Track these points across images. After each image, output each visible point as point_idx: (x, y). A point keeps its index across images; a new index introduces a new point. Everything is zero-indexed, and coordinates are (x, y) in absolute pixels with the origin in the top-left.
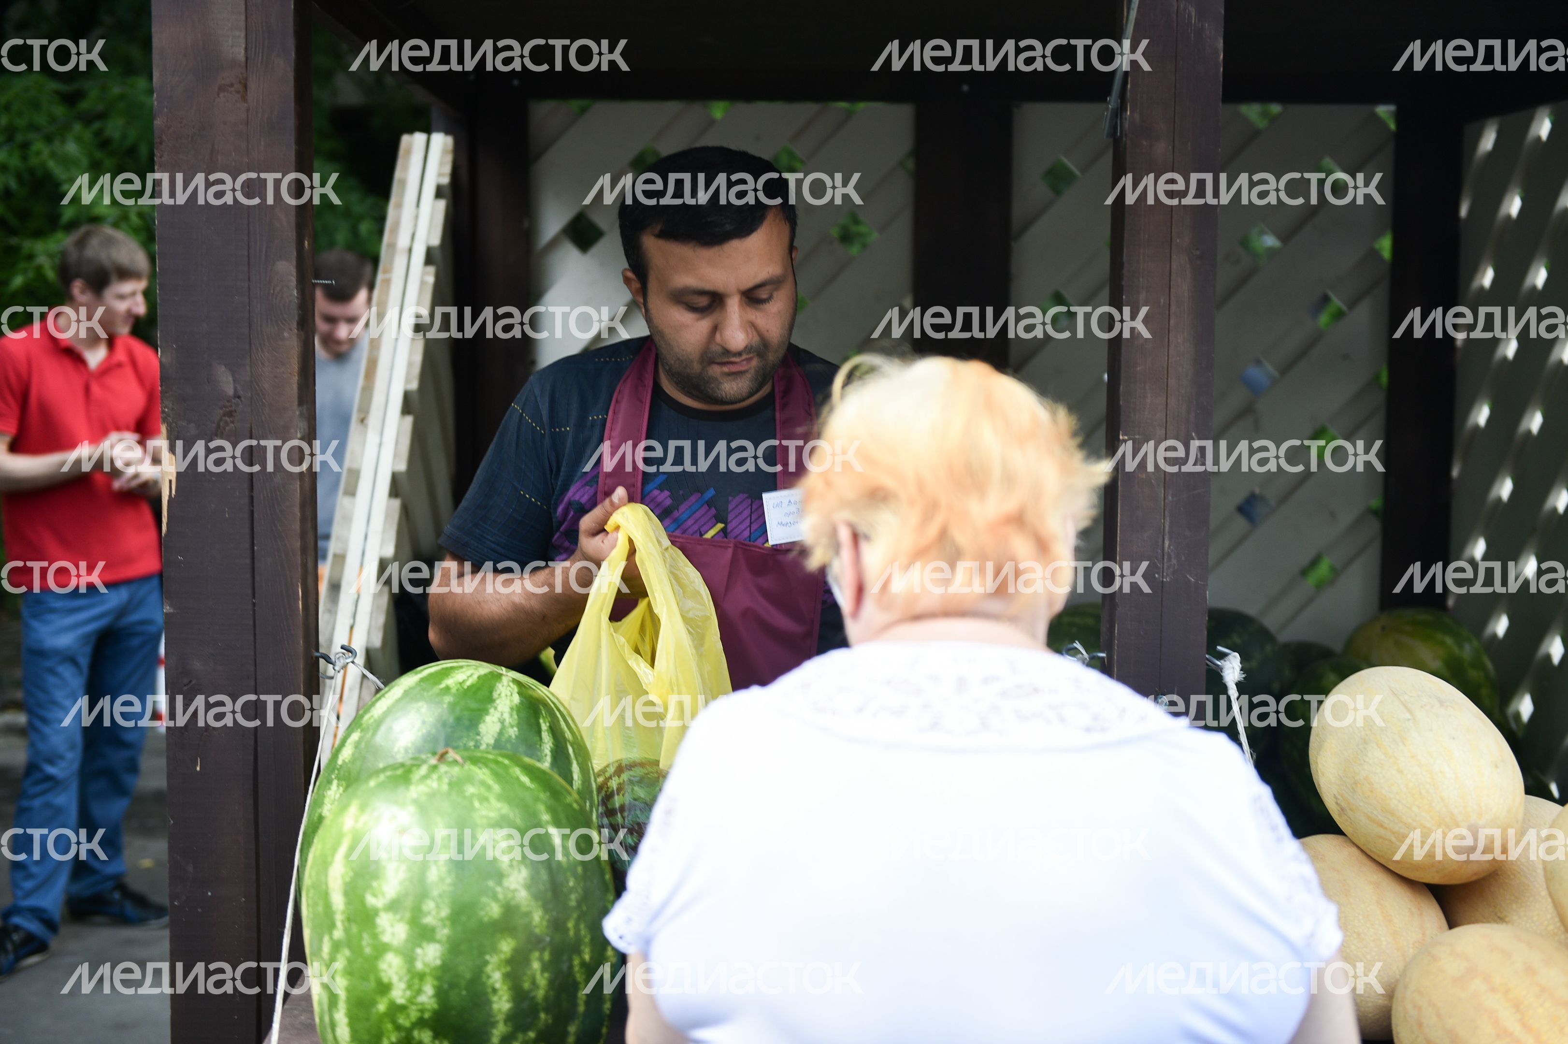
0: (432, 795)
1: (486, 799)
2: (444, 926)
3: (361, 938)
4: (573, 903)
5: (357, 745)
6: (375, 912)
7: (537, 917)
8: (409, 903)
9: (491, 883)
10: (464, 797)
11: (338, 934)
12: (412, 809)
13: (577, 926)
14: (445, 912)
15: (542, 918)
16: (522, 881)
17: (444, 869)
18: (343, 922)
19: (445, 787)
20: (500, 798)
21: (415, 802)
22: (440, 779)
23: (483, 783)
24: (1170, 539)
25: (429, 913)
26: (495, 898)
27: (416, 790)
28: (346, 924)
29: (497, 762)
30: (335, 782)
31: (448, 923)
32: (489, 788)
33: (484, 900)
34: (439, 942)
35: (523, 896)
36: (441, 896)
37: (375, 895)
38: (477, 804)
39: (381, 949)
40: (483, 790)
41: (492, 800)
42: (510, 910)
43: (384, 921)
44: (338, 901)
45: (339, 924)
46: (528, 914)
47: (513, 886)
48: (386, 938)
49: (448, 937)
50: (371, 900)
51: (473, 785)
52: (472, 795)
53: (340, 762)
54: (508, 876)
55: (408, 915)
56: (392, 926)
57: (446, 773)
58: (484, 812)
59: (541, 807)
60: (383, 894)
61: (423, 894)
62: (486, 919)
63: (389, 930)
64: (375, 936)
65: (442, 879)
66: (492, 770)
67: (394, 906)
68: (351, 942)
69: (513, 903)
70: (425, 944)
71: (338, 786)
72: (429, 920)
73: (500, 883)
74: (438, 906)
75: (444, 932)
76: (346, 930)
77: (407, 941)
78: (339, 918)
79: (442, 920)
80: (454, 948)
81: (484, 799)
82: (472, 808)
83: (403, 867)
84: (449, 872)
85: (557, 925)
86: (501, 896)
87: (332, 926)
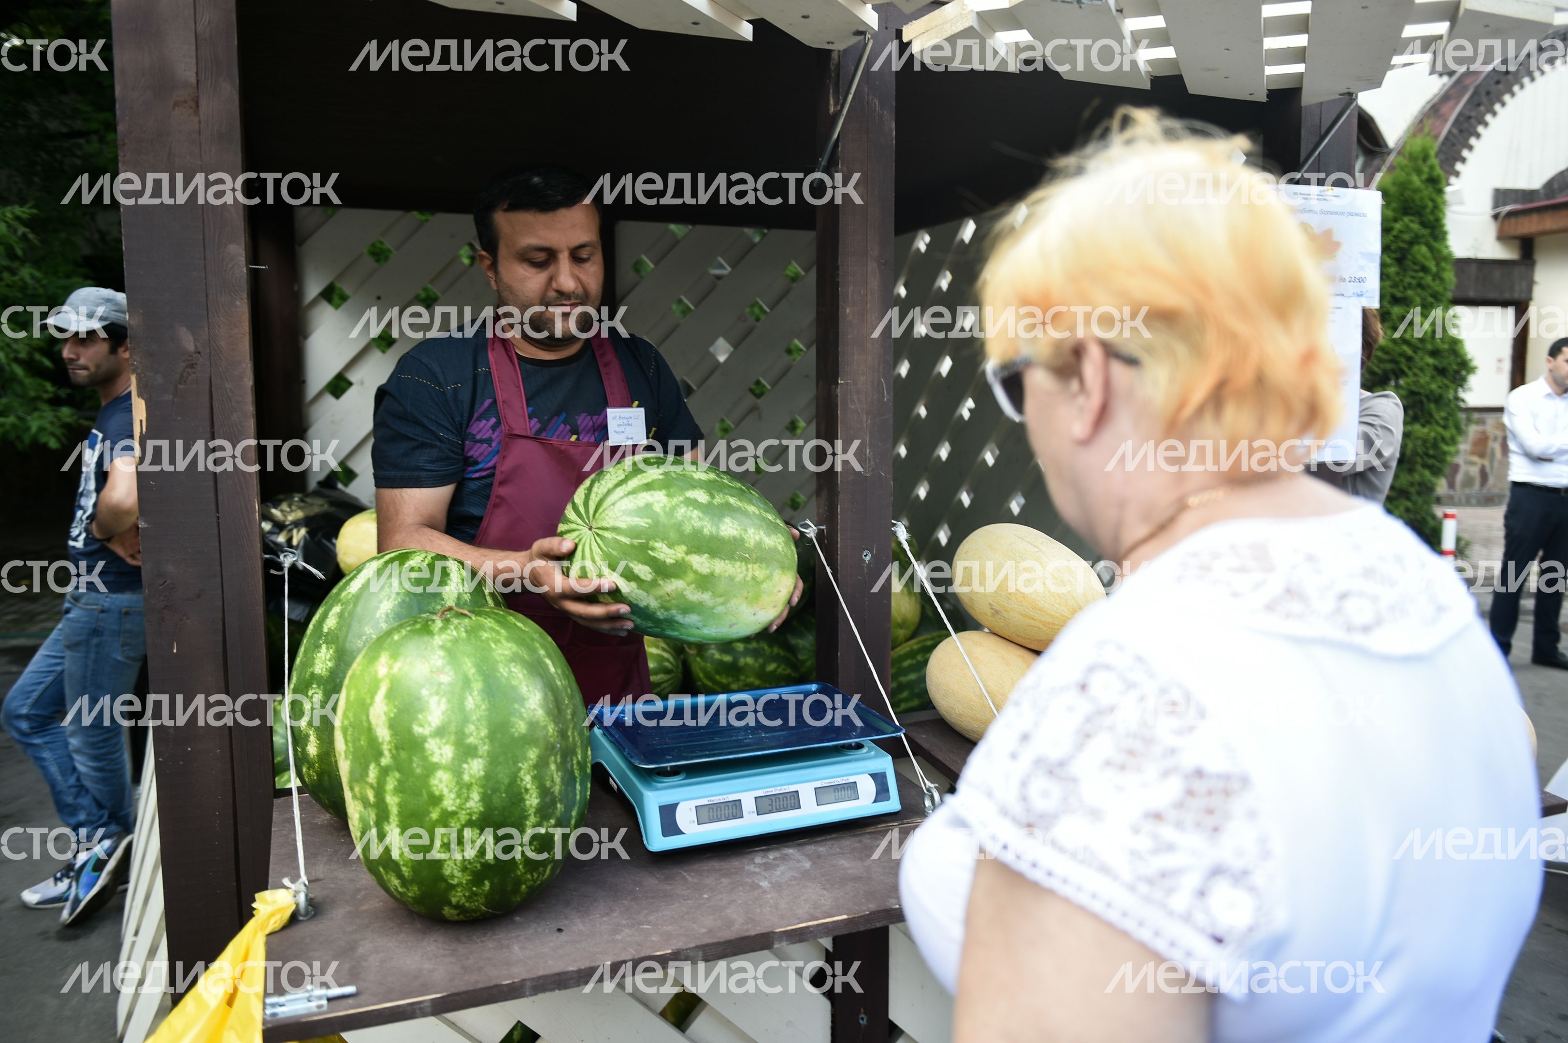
0: (455, 641)
1: (499, 641)
2: (484, 744)
3: (411, 761)
4: (569, 717)
5: (341, 615)
6: (424, 739)
7: (551, 729)
8: (453, 728)
9: (516, 706)
10: (482, 641)
11: (386, 761)
12: (442, 653)
13: (573, 733)
14: (484, 732)
15: (554, 730)
16: (538, 702)
17: (478, 698)
18: (390, 750)
19: (464, 635)
20: (508, 639)
21: (442, 647)
22: (456, 628)
23: (492, 629)
24: (870, 448)
25: (471, 734)
26: (522, 718)
27: (439, 640)
28: (394, 752)
29: (496, 614)
30: (324, 646)
31: (487, 740)
32: (498, 633)
33: (513, 719)
34: (481, 757)
35: (540, 714)
36: (478, 720)
37: (422, 726)
38: (493, 646)
39: (431, 768)
40: (494, 634)
41: (503, 641)
42: (533, 725)
43: (432, 745)
44: (383, 734)
45: (386, 753)
46: (545, 727)
47: (532, 707)
48: (435, 759)
49: (488, 752)
50: (417, 730)
51: (486, 631)
52: (488, 639)
53: (325, 630)
54: (528, 699)
55: (453, 738)
56: (440, 748)
57: (459, 624)
58: (500, 652)
59: (538, 645)
60: (430, 725)
61: (466, 720)
62: (516, 734)
63: (437, 752)
64: (425, 759)
65: (477, 706)
66: (494, 619)
67: (440, 732)
68: (398, 765)
69: (534, 720)
70: (469, 760)
71: (328, 648)
72: (471, 740)
73: (523, 706)
74: (477, 729)
75: (484, 749)
76: (393, 757)
77: (453, 759)
78: (385, 748)
79: (482, 739)
80: (493, 760)
81: (497, 642)
82: (491, 649)
83: (444, 700)
84: (483, 700)
85: (563, 734)
86: (525, 715)
87: (380, 754)
